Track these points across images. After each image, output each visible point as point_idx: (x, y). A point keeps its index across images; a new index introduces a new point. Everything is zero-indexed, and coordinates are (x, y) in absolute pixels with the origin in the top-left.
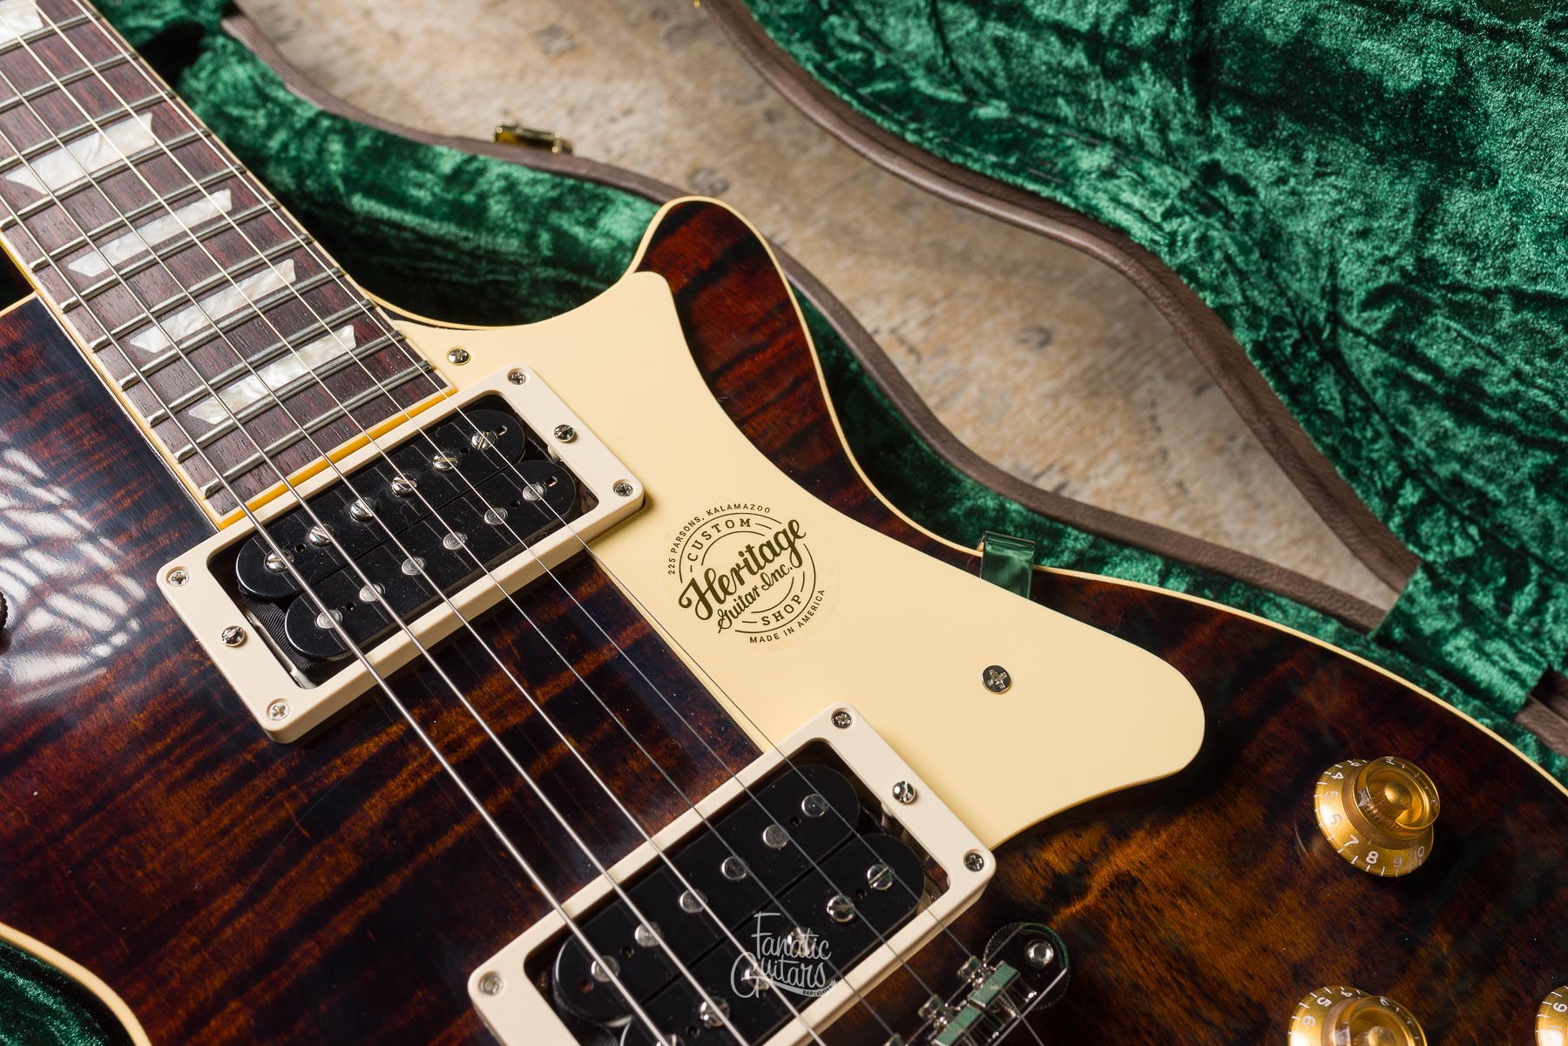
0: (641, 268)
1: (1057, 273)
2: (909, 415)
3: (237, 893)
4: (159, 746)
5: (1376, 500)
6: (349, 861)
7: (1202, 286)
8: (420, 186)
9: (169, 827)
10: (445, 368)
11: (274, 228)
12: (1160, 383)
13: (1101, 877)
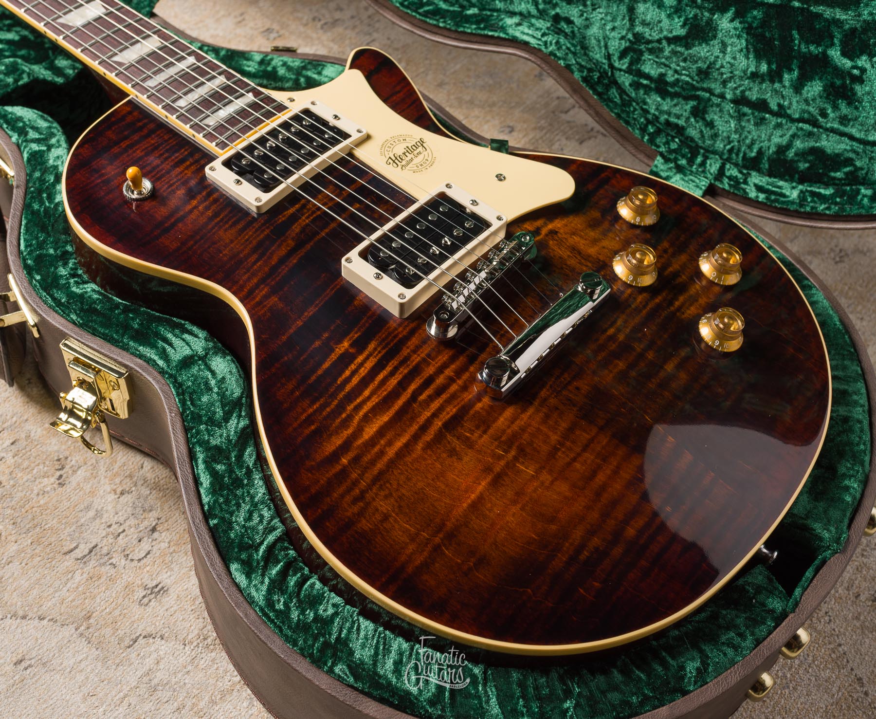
0: (351, 68)
1: (513, 104)
2: (456, 127)
3: (255, 256)
4: (218, 219)
5: (637, 131)
6: (291, 243)
7: (559, 59)
8: (249, 66)
9: (227, 241)
10: (287, 103)
11: (214, 66)
12: (564, 141)
13: (544, 231)
